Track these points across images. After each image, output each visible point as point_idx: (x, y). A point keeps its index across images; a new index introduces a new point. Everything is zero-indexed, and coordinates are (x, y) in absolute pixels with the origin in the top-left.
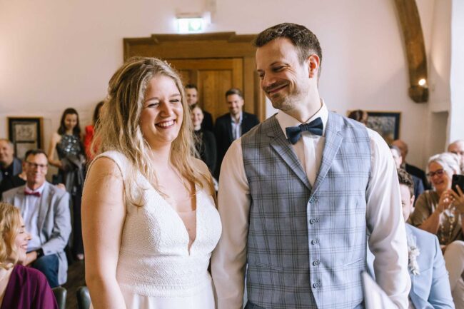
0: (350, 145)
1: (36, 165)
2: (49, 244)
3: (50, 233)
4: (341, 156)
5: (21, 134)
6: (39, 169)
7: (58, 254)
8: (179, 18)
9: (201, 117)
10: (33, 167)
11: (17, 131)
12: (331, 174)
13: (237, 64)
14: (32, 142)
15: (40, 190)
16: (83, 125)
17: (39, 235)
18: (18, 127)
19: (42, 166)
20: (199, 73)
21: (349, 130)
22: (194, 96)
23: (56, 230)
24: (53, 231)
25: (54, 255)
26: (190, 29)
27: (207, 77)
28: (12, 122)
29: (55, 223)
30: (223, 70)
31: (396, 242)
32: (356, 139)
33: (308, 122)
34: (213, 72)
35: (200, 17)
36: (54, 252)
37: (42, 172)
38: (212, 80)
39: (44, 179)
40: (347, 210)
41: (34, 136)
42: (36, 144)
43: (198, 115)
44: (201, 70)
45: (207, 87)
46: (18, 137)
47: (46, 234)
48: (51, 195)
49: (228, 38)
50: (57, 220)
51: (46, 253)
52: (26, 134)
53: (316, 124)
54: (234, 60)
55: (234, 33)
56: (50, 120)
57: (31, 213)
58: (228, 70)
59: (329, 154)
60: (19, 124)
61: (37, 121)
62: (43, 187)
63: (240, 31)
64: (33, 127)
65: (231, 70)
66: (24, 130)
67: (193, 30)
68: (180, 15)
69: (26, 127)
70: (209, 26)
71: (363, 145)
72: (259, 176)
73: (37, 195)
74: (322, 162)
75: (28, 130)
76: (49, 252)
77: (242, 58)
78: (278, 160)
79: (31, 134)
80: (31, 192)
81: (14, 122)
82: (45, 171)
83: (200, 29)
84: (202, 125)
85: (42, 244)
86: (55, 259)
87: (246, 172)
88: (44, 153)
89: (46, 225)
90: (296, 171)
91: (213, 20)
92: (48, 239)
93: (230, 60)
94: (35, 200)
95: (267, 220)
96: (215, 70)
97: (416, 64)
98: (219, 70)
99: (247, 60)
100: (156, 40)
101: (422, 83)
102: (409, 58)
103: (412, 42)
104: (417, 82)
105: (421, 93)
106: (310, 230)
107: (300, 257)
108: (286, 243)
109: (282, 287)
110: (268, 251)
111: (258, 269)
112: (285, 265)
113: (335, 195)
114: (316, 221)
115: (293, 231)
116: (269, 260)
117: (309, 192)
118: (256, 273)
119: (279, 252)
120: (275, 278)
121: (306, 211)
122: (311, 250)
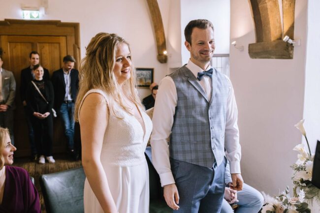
8: (23, 10)
9: (43, 72)
13: (63, 40)
20: (38, 45)
22: (37, 59)
27: (44, 47)
30: (54, 43)
34: (47, 44)
35: (38, 10)
38: (47, 48)
43: (41, 71)
44: (39, 43)
45: (44, 53)
49: (56, 24)
54: (61, 37)
55: (60, 21)
58: (57, 43)
63: (63, 20)
65: (59, 43)
67: (33, 18)
68: (24, 8)
70: (43, 16)
72: (186, 97)
77: (66, 36)
83: (38, 17)
91: (46, 13)
93: (58, 37)
95: (189, 119)
96: (49, 43)
97: (161, 43)
98: (51, 43)
99: (69, 38)
100: (8, 23)
101: (165, 53)
102: (157, 40)
103: (158, 32)
104: (162, 52)
105: (164, 58)
106: (210, 123)
107: (206, 136)
108: (199, 129)
109: (196, 151)
110: (189, 134)
111: (183, 143)
112: (198, 140)
113: (218, 105)
114: (213, 118)
115: (203, 124)
116: (190, 138)
117: (209, 104)
118: (181, 146)
119: (195, 134)
120: (193, 147)
121: (208, 113)
122: (211, 132)
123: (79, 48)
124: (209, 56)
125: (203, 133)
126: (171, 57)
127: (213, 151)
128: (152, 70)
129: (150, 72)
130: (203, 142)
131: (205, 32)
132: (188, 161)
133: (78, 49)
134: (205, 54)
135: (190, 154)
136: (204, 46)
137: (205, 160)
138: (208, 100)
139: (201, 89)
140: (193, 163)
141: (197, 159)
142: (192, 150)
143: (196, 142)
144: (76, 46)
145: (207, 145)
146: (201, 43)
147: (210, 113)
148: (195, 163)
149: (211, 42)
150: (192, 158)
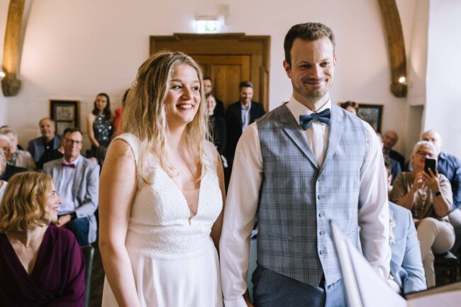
0: (349, 133)
1: (73, 141)
2: (81, 208)
3: (83, 199)
4: (343, 142)
5: (62, 114)
6: (75, 145)
7: (89, 217)
8: (197, 20)
9: (214, 104)
10: (70, 143)
11: (58, 112)
12: (335, 156)
14: (70, 122)
15: (75, 162)
16: (113, 108)
17: (74, 200)
18: (59, 109)
19: (77, 142)
20: (213, 67)
21: (348, 120)
22: (208, 86)
23: (88, 196)
24: (85, 197)
25: (85, 218)
26: (207, 29)
27: (219, 71)
28: (54, 104)
29: (87, 191)
30: (233, 65)
31: (382, 216)
32: (354, 129)
33: (318, 112)
34: (225, 67)
35: (215, 19)
36: (85, 215)
37: (77, 147)
38: (224, 73)
39: (79, 153)
40: (348, 187)
41: (72, 116)
42: (73, 123)
43: (212, 102)
44: (214, 65)
45: (220, 79)
46: (58, 117)
47: (79, 200)
48: (84, 167)
49: (239, 37)
50: (89, 188)
51: (79, 216)
52: (65, 115)
53: (325, 114)
54: (243, 57)
55: (243, 34)
56: (86, 103)
57: (67, 181)
58: (237, 65)
59: (334, 139)
60: (60, 106)
61: (75, 104)
62: (78, 160)
63: (250, 31)
64: (71, 109)
65: (240, 65)
66: (63, 111)
67: (209, 30)
68: (199, 17)
69: (65, 108)
70: (223, 27)
71: (359, 133)
72: (274, 156)
73: (73, 166)
74: (328, 146)
75: (67, 111)
76: (82, 215)
77: (250, 55)
78: (291, 143)
79: (70, 114)
80: (67, 163)
81: (55, 105)
82: (80, 146)
83: (215, 29)
84: (215, 111)
85: (76, 208)
86: (86, 221)
87: (262, 153)
88: (80, 131)
89: (79, 192)
90: (306, 153)
91: (226, 23)
92: (81, 204)
93: (239, 57)
94: (70, 170)
95: (280, 195)
96: (227, 65)
97: (397, 64)
98: (230, 65)
99: (254, 58)
100: (177, 38)
101: (402, 80)
102: (392, 59)
103: (394, 46)
104: (398, 80)
105: (401, 89)
106: (318, 205)
107: (308, 227)
108: (297, 215)
109: (291, 254)
110: (279, 222)
111: (270, 237)
112: (295, 235)
113: (338, 175)
114: (324, 197)
115: (303, 206)
116: (281, 230)
117: (317, 172)
118: (267, 241)
119: (290, 223)
120: (286, 246)
121: (315, 188)
122: (318, 222)
123: (268, 73)
124: (318, 88)
125: (304, 223)
126: (411, 87)
127: (321, 257)
128: (380, 108)
129: (377, 111)
130: (304, 239)
131: (312, 46)
132: (276, 270)
133: (265, 74)
134: (312, 84)
135: (281, 258)
136: (310, 71)
137: (307, 271)
138: (316, 166)
139: (306, 145)
140: (285, 274)
141: (292, 268)
142: (285, 251)
143: (291, 238)
144: (264, 68)
145: (310, 246)
146: (305, 66)
147: (320, 188)
148: (288, 275)
149: (323, 64)
150: (285, 266)
